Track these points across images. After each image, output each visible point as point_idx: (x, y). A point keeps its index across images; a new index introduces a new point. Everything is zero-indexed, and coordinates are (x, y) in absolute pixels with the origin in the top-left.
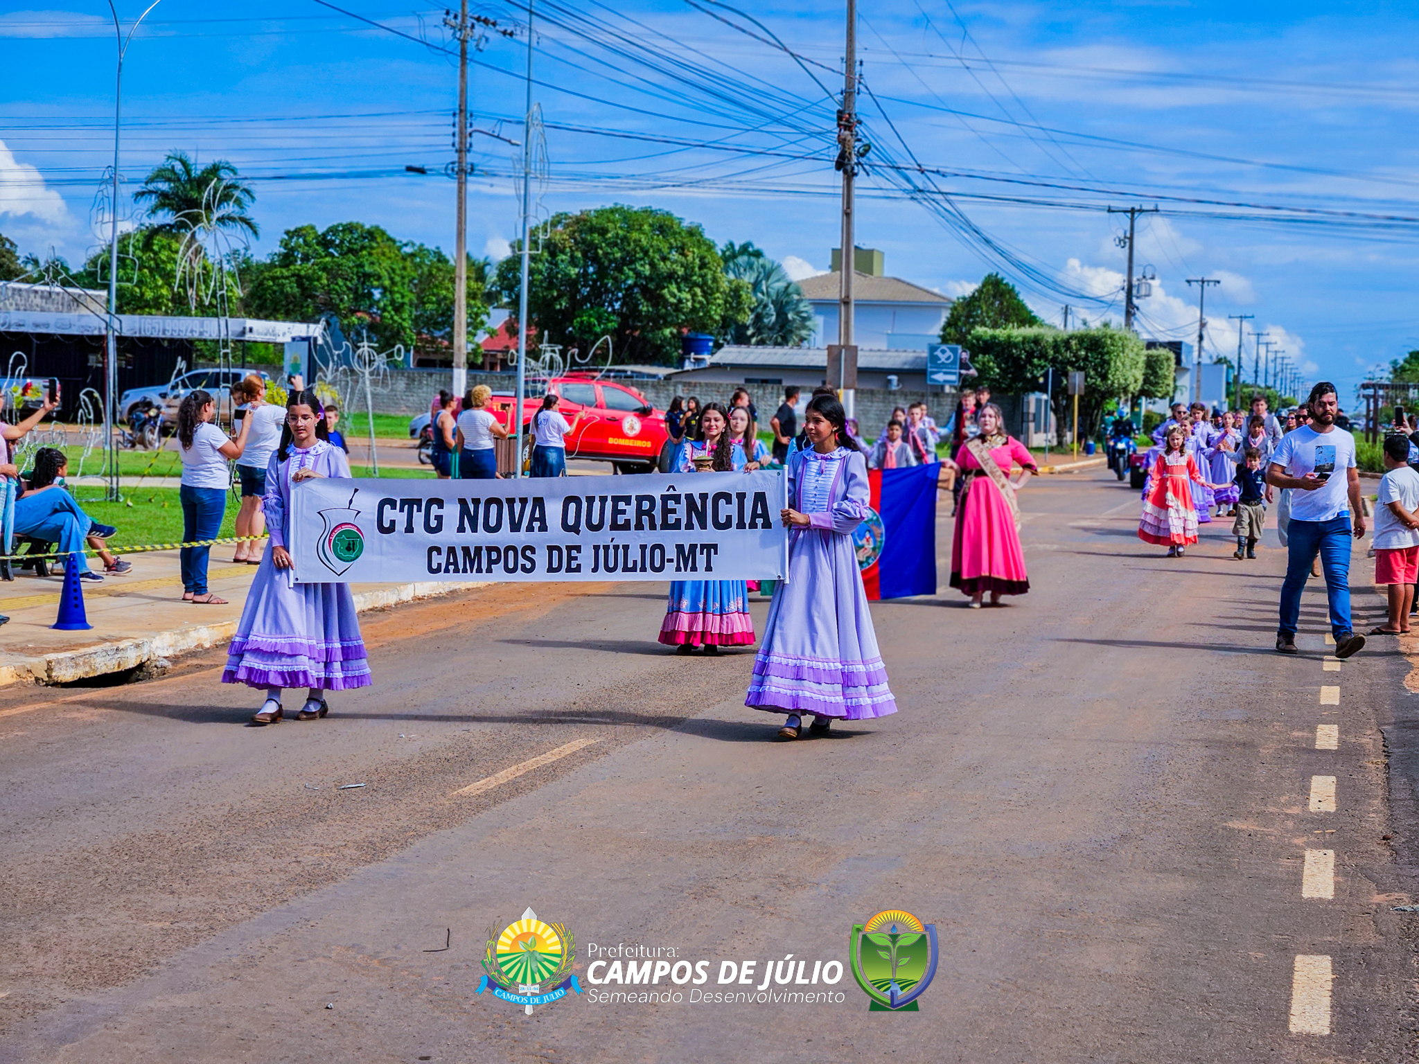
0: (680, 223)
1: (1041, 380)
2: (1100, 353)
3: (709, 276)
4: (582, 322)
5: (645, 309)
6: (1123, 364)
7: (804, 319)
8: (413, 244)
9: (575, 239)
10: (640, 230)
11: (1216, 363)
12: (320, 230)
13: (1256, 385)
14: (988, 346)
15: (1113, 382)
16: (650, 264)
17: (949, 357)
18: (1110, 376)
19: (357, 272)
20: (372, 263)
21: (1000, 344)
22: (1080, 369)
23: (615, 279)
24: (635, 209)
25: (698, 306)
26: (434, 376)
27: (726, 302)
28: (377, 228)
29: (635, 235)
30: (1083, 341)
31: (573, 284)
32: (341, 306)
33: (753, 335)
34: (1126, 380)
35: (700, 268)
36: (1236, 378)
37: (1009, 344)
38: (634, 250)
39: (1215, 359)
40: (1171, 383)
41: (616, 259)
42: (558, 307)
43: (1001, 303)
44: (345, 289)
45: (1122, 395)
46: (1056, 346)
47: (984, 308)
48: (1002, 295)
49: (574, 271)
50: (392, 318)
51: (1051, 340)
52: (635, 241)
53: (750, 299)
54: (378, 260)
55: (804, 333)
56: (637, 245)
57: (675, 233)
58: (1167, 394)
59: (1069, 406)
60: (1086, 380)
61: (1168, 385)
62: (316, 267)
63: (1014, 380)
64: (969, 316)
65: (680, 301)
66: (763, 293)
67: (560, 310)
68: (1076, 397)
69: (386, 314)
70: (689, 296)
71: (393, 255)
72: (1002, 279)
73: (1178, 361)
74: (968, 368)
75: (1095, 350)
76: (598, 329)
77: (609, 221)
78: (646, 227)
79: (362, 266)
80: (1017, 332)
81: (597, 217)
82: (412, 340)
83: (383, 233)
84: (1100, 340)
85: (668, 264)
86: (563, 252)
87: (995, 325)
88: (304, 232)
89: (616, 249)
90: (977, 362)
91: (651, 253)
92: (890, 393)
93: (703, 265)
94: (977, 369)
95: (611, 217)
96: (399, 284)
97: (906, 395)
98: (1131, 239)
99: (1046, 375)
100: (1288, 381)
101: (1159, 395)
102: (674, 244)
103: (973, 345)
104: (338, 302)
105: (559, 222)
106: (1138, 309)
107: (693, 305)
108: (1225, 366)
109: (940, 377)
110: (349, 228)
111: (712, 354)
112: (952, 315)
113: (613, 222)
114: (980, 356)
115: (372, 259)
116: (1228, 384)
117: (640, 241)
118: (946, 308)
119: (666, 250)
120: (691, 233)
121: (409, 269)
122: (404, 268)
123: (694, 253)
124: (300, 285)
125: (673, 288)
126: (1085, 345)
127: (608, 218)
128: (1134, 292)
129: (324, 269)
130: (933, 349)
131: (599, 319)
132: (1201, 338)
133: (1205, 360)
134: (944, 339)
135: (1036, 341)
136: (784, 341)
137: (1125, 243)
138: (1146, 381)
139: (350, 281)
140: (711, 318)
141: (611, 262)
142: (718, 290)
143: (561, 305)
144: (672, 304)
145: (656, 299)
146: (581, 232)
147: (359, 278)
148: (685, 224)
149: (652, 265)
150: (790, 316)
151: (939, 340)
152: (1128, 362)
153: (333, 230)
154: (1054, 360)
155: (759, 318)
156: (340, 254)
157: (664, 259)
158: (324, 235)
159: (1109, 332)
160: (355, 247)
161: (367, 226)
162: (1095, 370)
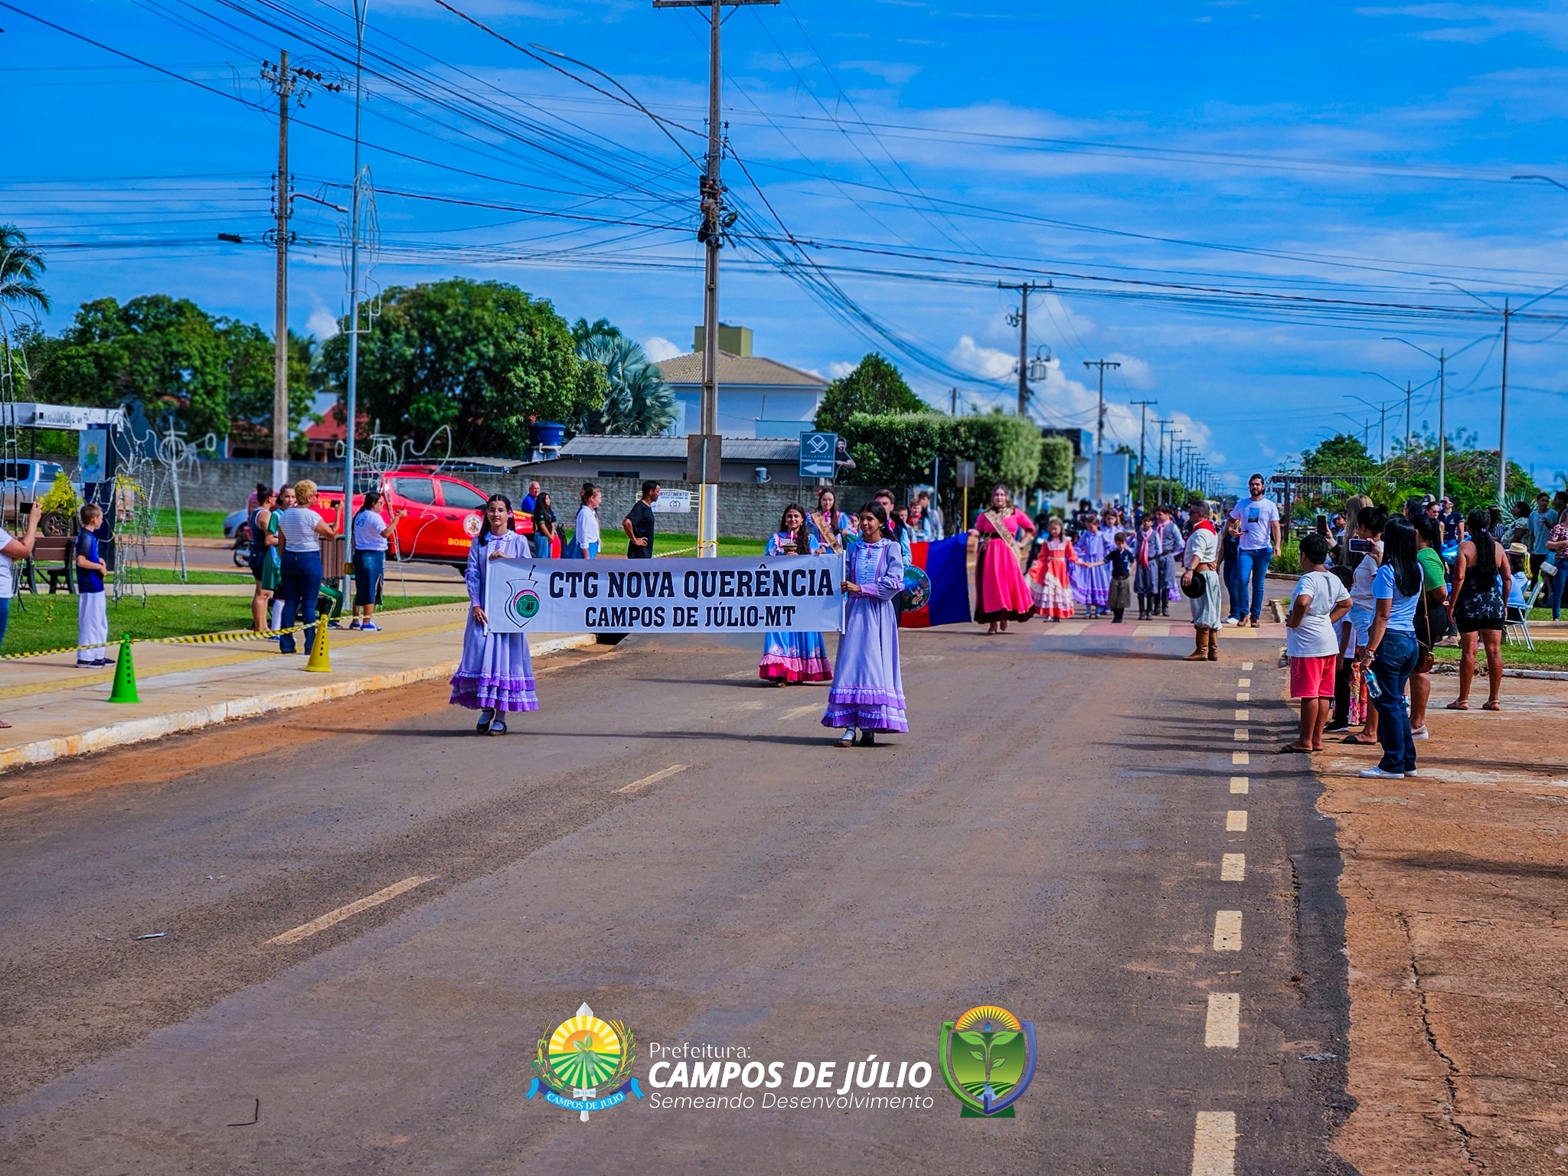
0: (528, 298)
1: (927, 471)
2: (992, 442)
3: (560, 358)
4: (419, 409)
5: (489, 394)
6: (1017, 454)
7: (664, 405)
8: (228, 320)
9: (410, 316)
10: (483, 306)
11: (1118, 453)
12: (122, 304)
13: (1160, 477)
14: (868, 434)
15: (1006, 474)
16: (494, 345)
17: (825, 446)
18: (1003, 467)
19: (164, 352)
20: (181, 341)
21: (880, 431)
22: (969, 459)
23: (456, 361)
24: (478, 283)
25: (547, 390)
26: (252, 468)
27: (578, 386)
28: (186, 301)
29: (478, 312)
30: (973, 428)
31: (408, 365)
32: (146, 389)
33: (608, 423)
34: (1020, 471)
35: (550, 349)
36: (1140, 469)
37: (891, 431)
38: (477, 328)
39: (1117, 448)
40: (1070, 475)
41: (456, 339)
42: (392, 392)
43: (882, 386)
44: (149, 369)
45: (1016, 488)
46: (942, 434)
47: (864, 392)
48: (883, 377)
49: (409, 352)
50: (203, 402)
51: (937, 427)
52: (477, 319)
53: (603, 383)
54: (187, 337)
55: (663, 420)
56: (481, 324)
57: (522, 310)
58: (1065, 486)
59: (958, 501)
60: (976, 471)
61: (1066, 477)
62: (117, 345)
63: (896, 471)
64: (846, 400)
65: (528, 385)
66: (619, 378)
67: (395, 394)
68: (966, 490)
69: (197, 398)
70: (537, 381)
71: (204, 332)
72: (883, 360)
73: (1077, 451)
74: (845, 459)
75: (986, 438)
76: (436, 417)
77: (449, 296)
78: (490, 303)
79: (169, 344)
80: (901, 418)
81: (435, 292)
82: (226, 427)
83: (193, 307)
84: (991, 427)
85: (514, 344)
86: (397, 330)
87: (875, 411)
88: (103, 306)
89: (456, 327)
90: (855, 451)
91: (495, 332)
92: (758, 486)
93: (553, 346)
94: (855, 460)
95: (451, 292)
96: (212, 364)
97: (776, 489)
98: (1024, 317)
99: (931, 466)
100: (1195, 473)
101: (1057, 487)
102: (521, 323)
103: (852, 432)
104: (141, 383)
105: (393, 297)
106: (1032, 393)
107: (541, 390)
108: (1127, 456)
109: (814, 469)
110: (155, 302)
111: (563, 444)
112: (828, 399)
113: (453, 297)
114: (859, 444)
115: (181, 336)
116: (1131, 475)
117: (483, 318)
118: (821, 391)
119: (511, 329)
120: (540, 309)
121: (222, 348)
122: (218, 347)
123: (542, 332)
124: (98, 365)
125: (520, 371)
126: (975, 432)
127: (447, 293)
128: (1028, 374)
129: (126, 347)
130: (805, 437)
131: (438, 405)
132: (1101, 425)
133: (1106, 449)
134: (819, 426)
135: (921, 428)
136: (641, 430)
137: (1017, 321)
138: (1042, 472)
139: (156, 361)
140: (562, 404)
141: (450, 341)
142: (569, 374)
143: (395, 389)
144: (519, 389)
145: (501, 383)
146: (417, 308)
147: (166, 357)
148: (533, 300)
149: (498, 346)
150: (648, 402)
151: (814, 428)
152: (1022, 452)
153: (136, 304)
154: (941, 449)
155: (614, 404)
156: (145, 331)
157: (510, 339)
158: (126, 309)
159: (1001, 418)
160: (161, 322)
161: (175, 300)
162: (986, 459)
